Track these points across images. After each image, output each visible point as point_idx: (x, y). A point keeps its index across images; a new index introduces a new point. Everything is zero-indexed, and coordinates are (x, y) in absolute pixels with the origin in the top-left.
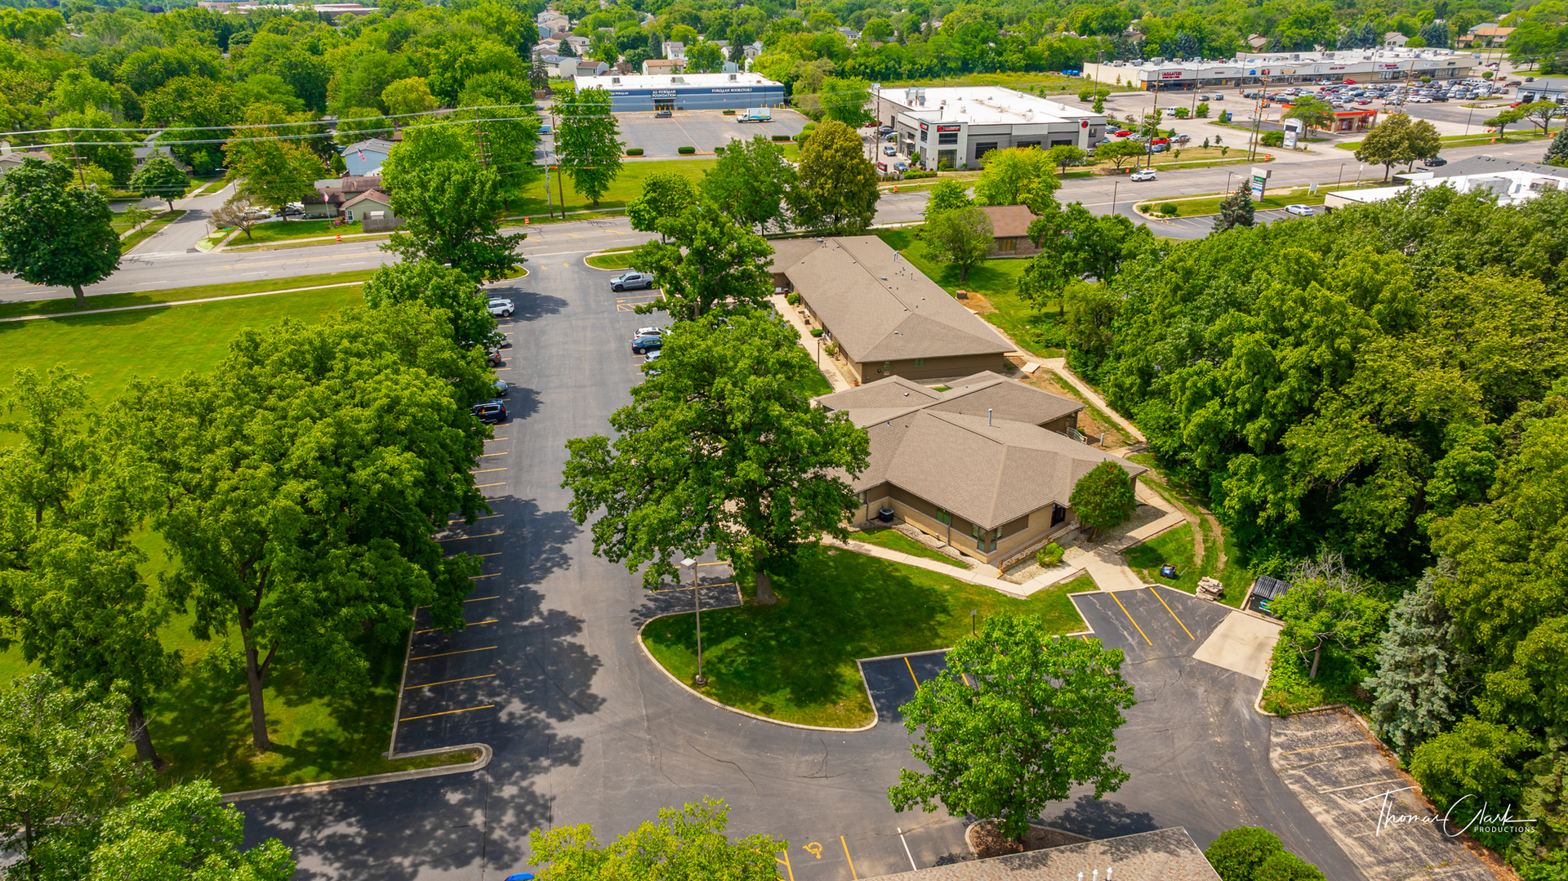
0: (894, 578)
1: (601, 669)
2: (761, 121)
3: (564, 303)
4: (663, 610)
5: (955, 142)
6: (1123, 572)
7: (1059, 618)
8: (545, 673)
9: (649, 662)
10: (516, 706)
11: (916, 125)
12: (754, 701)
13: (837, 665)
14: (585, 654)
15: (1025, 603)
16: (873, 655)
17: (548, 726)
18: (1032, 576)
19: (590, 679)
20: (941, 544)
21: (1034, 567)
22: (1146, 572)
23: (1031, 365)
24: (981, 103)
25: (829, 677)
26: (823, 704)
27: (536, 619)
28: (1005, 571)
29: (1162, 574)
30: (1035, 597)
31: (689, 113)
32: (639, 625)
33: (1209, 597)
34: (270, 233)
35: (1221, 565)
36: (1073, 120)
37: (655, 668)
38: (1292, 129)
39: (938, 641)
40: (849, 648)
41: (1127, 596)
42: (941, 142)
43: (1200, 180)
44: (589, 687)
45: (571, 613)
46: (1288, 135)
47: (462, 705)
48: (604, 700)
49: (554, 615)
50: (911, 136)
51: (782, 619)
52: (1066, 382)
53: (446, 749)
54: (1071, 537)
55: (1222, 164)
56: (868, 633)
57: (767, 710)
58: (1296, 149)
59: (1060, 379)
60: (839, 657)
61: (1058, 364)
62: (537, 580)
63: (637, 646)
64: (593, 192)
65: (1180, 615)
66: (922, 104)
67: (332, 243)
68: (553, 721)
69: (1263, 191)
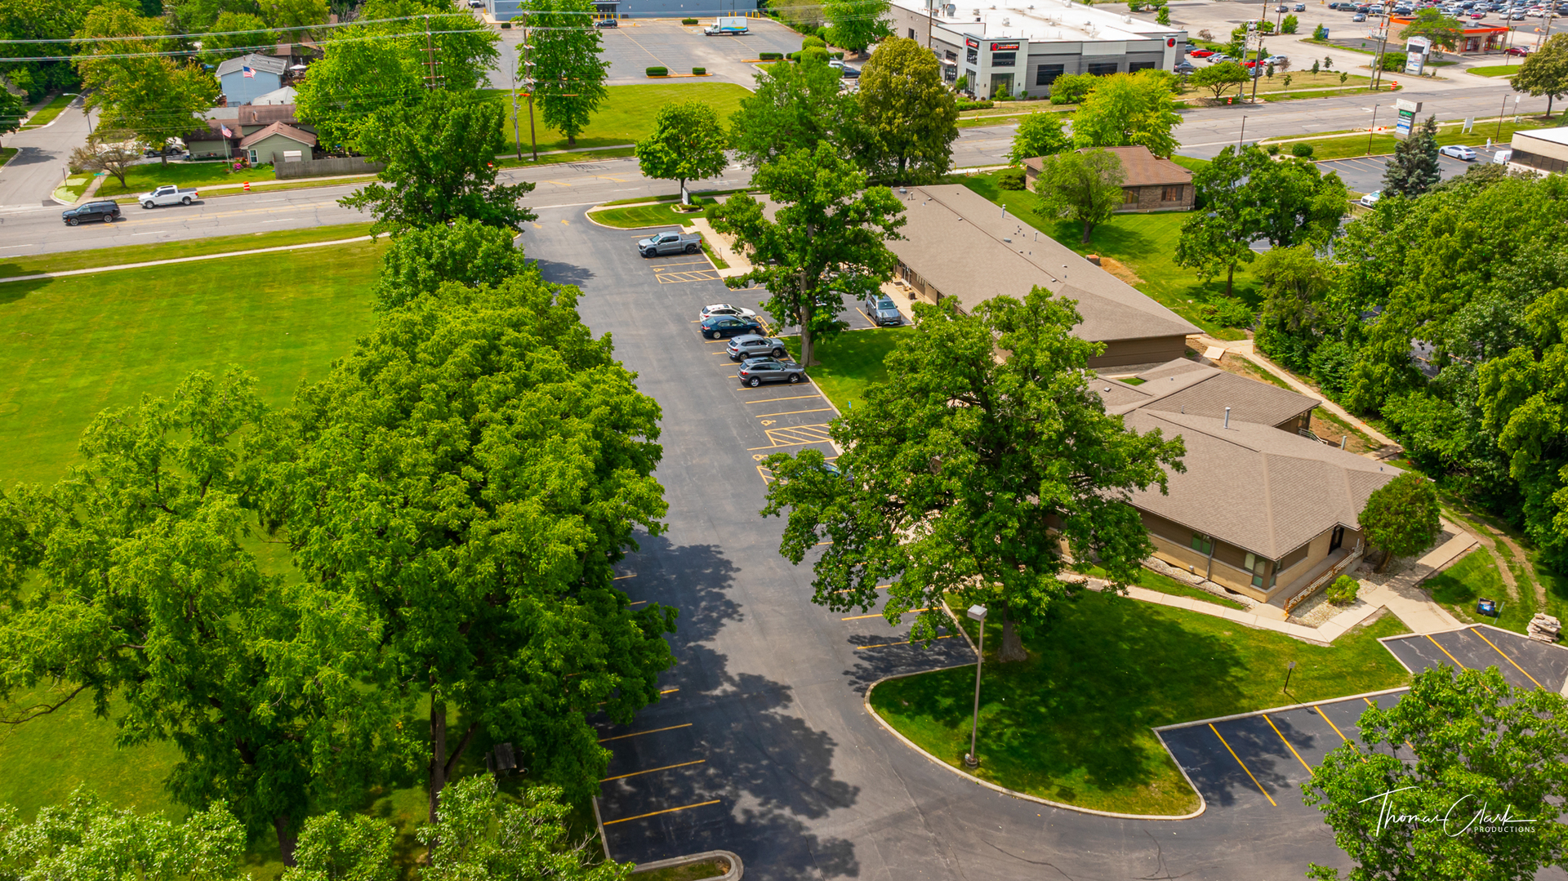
0: (1159, 623)
1: (837, 751)
2: (735, 33)
3: (586, 273)
4: (886, 670)
5: (1013, 64)
6: (1432, 609)
7: (1379, 669)
8: (768, 757)
9: (893, 738)
10: (748, 801)
11: (961, 42)
12: (1048, 786)
13: (1133, 737)
14: (808, 730)
15: (1330, 651)
16: (1169, 722)
17: (800, 827)
18: (1325, 617)
19: (828, 763)
20: (1198, 579)
21: (1324, 606)
22: (1458, 608)
23: (1213, 350)
24: (1021, 12)
25: (1126, 751)
26: (1132, 786)
27: (728, 687)
28: (1291, 612)
29: (1480, 611)
30: (1340, 644)
31: (637, 22)
32: (862, 690)
33: (1546, 638)
35: (1543, 600)
36: (1155, 37)
37: (905, 747)
38: (1419, 50)
39: (1244, 702)
40: (1138, 713)
41: (1447, 638)
42: (995, 64)
43: (1322, 114)
44: (831, 772)
45: (770, 677)
46: (1412, 56)
47: (678, 801)
48: (857, 790)
49: (749, 681)
50: (951, 55)
51: (1042, 680)
53: (681, 860)
54: (1354, 566)
55: (1340, 93)
56: (1155, 694)
57: (1067, 794)
58: (1422, 74)
60: (1131, 726)
61: (1245, 347)
62: (709, 635)
63: (870, 718)
65: (1517, 660)
66: (951, 14)
67: (238, 192)
68: (802, 819)
69: (1411, 128)
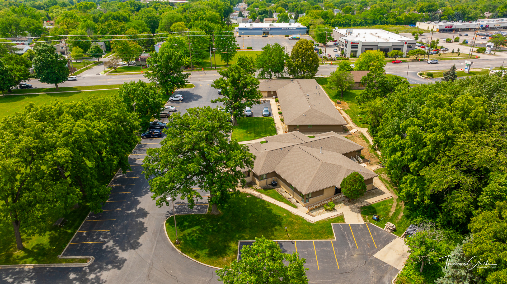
0: (266, 208)
1: (146, 233)
2: (297, 39)
3: (201, 97)
4: (178, 212)
5: (357, 48)
6: (358, 216)
7: (324, 233)
8: (126, 232)
9: (164, 232)
10: (111, 243)
11: (344, 41)
12: (193, 253)
13: (230, 242)
14: (143, 226)
15: (313, 225)
16: (246, 239)
17: (117, 253)
18: (320, 214)
19: (140, 236)
20: (291, 197)
21: (322, 210)
22: (367, 217)
23: (354, 129)
24: (373, 34)
25: (225, 247)
26: (219, 257)
27: (134, 211)
28: (310, 211)
29: (373, 219)
30: (318, 223)
31: (274, 36)
32: (167, 217)
33: (389, 231)
34: (123, 70)
35: (400, 217)
36: (402, 42)
37: (165, 235)
38: (490, 46)
39: (273, 237)
40: (237, 236)
41: (355, 226)
42: (352, 48)
43: (444, 65)
44: (138, 239)
45: (146, 210)
46: (488, 49)
47: (93, 240)
48: (141, 245)
49: (141, 210)
50: (343, 45)
51: (218, 221)
52: (365, 137)
53: (80, 257)
54: (342, 199)
55: (458, 59)
56: (247, 230)
57: (197, 257)
58: (490, 54)
59: (364, 136)
60: (232, 239)
61: (365, 131)
62: (141, 196)
63: (163, 225)
64: (227, 60)
65: (374, 237)
66: (351, 34)
67: (140, 74)
68: (120, 251)
69: (469, 69)
